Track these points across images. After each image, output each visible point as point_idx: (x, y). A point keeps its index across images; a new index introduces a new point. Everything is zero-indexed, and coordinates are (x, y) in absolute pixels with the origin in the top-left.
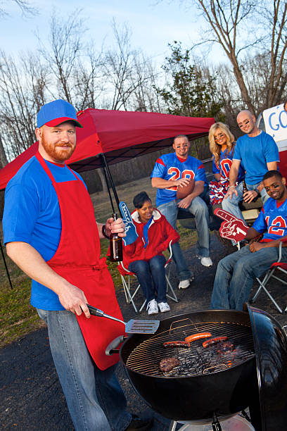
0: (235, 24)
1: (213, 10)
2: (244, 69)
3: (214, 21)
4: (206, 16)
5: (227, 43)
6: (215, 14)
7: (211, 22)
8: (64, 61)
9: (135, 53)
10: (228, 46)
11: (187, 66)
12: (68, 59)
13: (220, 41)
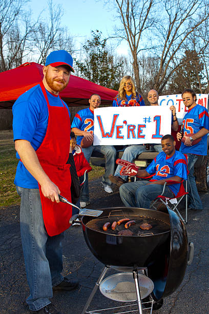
0: (141, 31)
1: (127, 16)
2: (141, 64)
3: (126, 24)
4: (122, 19)
5: (132, 43)
6: (128, 20)
7: (125, 25)
8: (5, 19)
9: (62, 30)
10: (133, 45)
11: (103, 51)
12: (8, 19)
13: (128, 40)
